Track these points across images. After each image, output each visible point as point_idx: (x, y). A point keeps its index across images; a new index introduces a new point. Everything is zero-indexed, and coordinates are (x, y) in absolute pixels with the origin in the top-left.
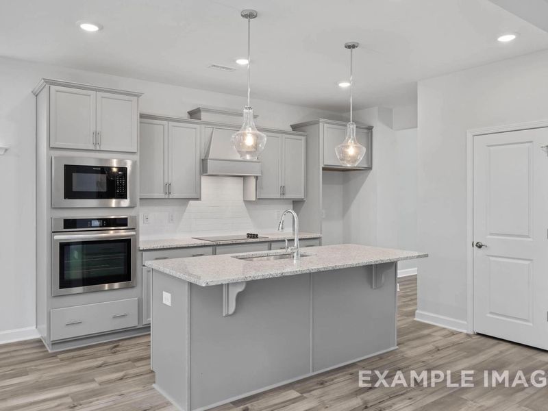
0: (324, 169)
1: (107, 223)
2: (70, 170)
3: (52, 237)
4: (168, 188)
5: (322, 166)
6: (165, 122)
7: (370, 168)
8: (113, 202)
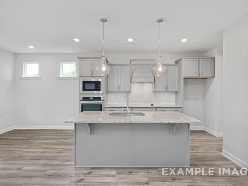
0: (184, 79)
1: (95, 98)
2: (84, 83)
3: (79, 102)
4: (119, 87)
5: (183, 77)
6: (118, 66)
7: (214, 77)
8: (95, 92)
